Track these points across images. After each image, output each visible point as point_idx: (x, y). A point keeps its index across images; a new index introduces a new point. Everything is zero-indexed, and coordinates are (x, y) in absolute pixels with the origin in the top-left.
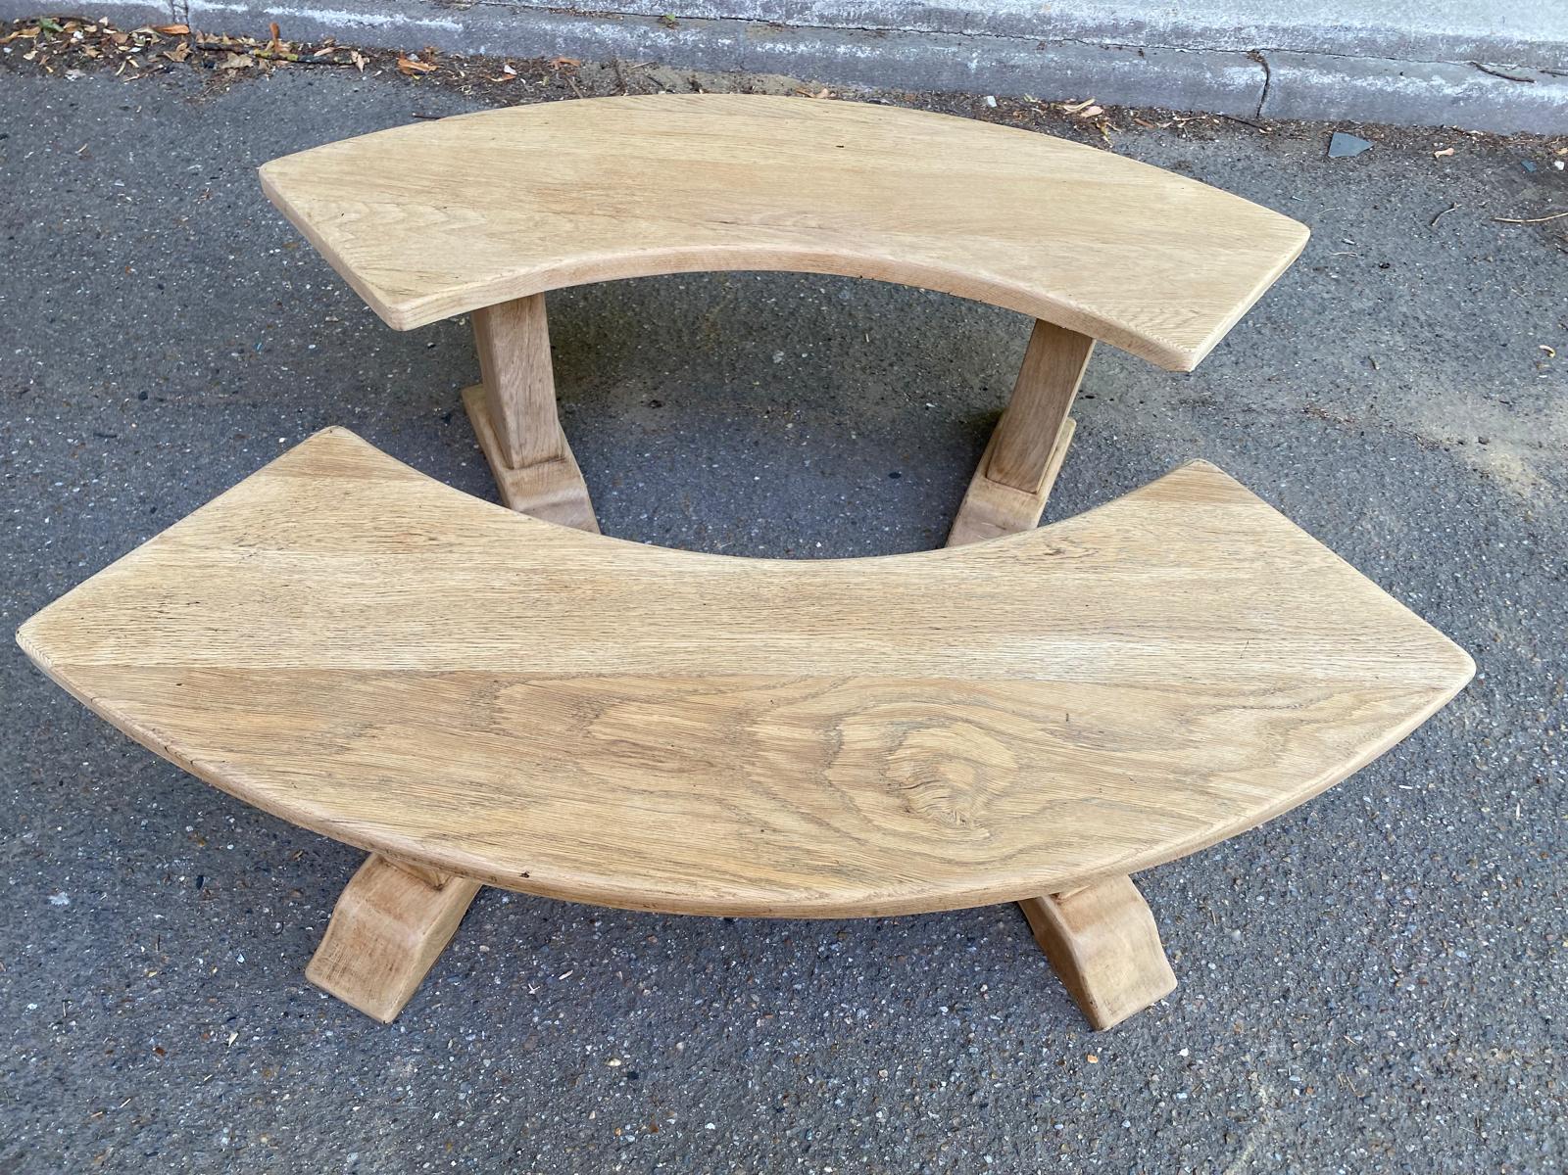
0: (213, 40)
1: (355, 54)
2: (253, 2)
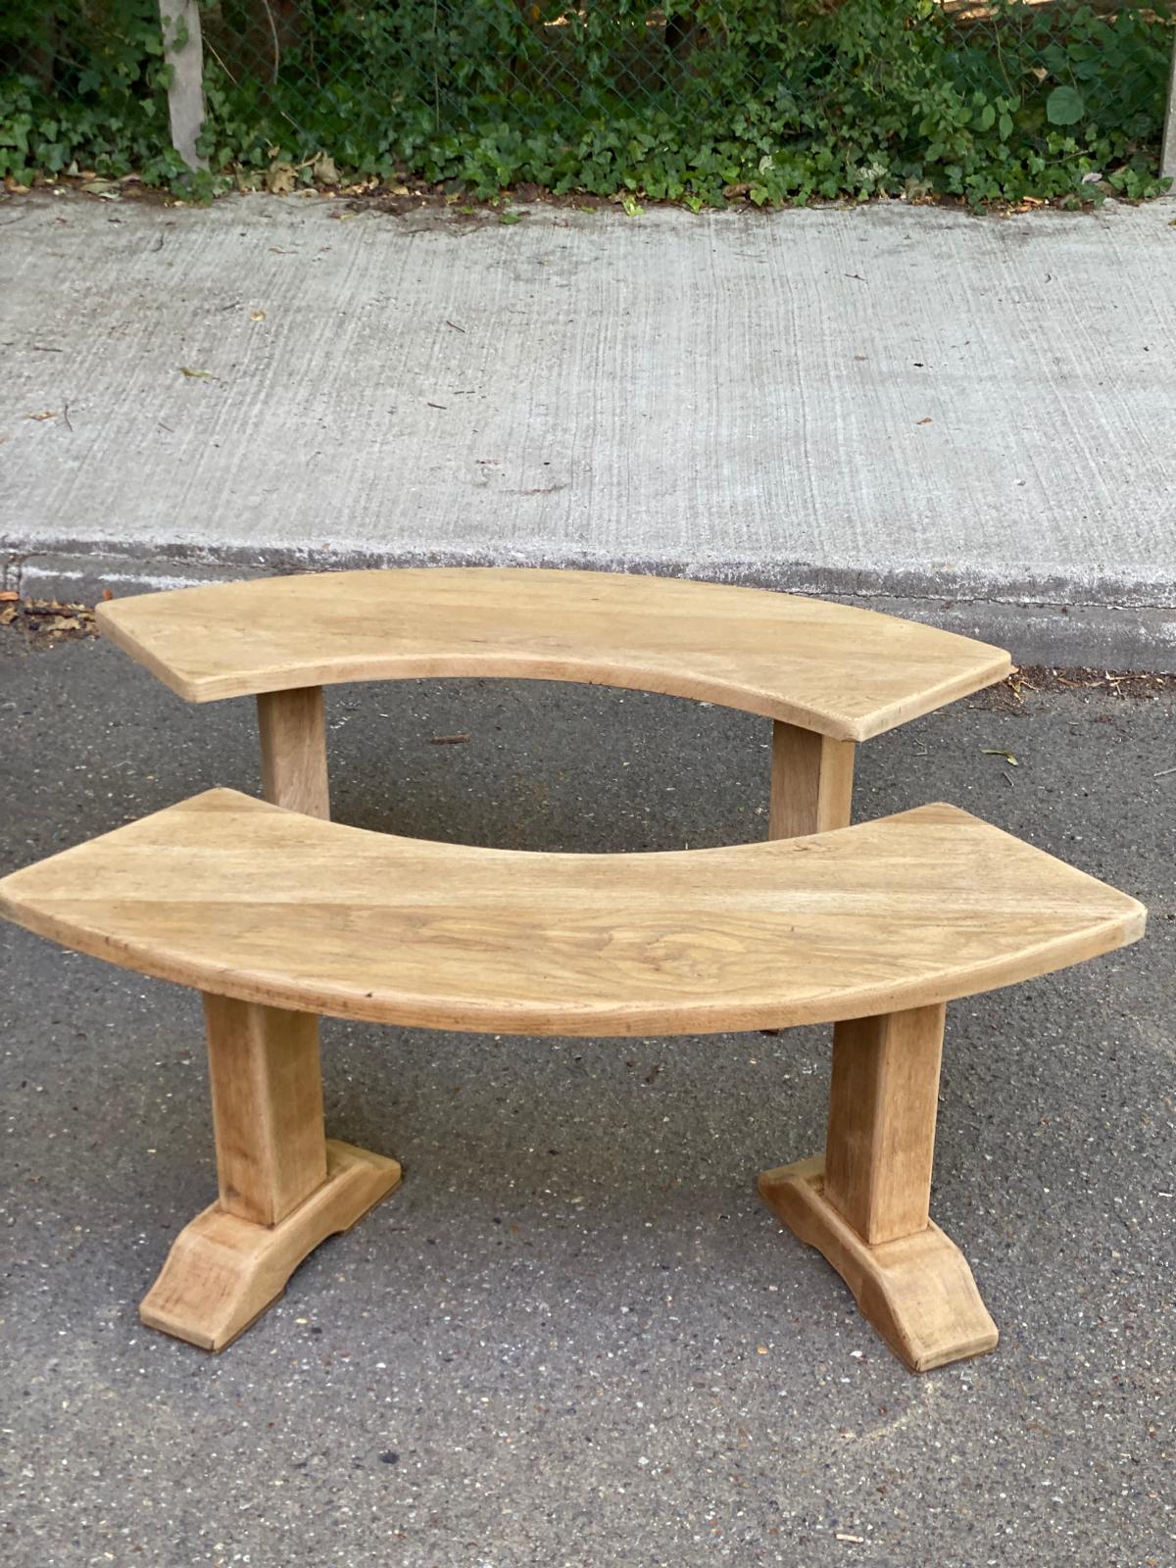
0: (42, 604)
2: (90, 568)
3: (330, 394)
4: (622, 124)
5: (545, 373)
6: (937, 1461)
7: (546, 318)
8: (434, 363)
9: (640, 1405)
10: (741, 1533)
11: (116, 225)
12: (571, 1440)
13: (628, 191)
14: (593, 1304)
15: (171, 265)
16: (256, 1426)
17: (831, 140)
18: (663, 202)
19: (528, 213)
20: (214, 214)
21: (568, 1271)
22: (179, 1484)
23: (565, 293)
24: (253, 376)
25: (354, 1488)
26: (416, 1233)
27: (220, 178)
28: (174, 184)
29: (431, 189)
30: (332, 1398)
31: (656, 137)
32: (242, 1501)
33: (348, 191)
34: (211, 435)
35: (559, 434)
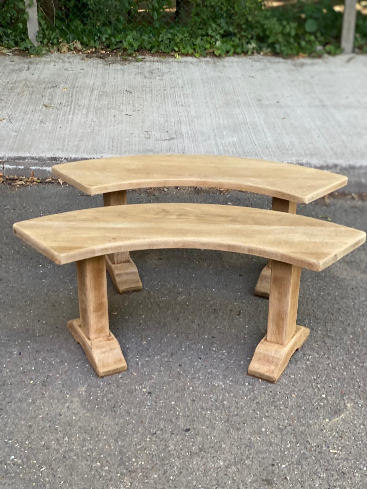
0: (11, 177)
1: (59, 180)
2: (26, 165)
3: (93, 112)
4: (172, 31)
5: (160, 105)
6: (356, 427)
7: (157, 89)
8: (124, 102)
9: (258, 413)
10: (300, 451)
11: (13, 63)
12: (239, 424)
13: (175, 52)
14: (236, 383)
15: (33, 74)
16: (137, 422)
17: (238, 36)
18: (187, 55)
19: (145, 58)
20: (44, 59)
21: (226, 373)
22: (116, 441)
23: (162, 82)
24: (67, 106)
25: (173, 440)
26: (175, 362)
27: (44, 48)
28: (30, 50)
29: (112, 51)
30: (160, 413)
31: (183, 35)
32: (138, 445)
33: (86, 52)
34: (58, 124)
35: (169, 123)
